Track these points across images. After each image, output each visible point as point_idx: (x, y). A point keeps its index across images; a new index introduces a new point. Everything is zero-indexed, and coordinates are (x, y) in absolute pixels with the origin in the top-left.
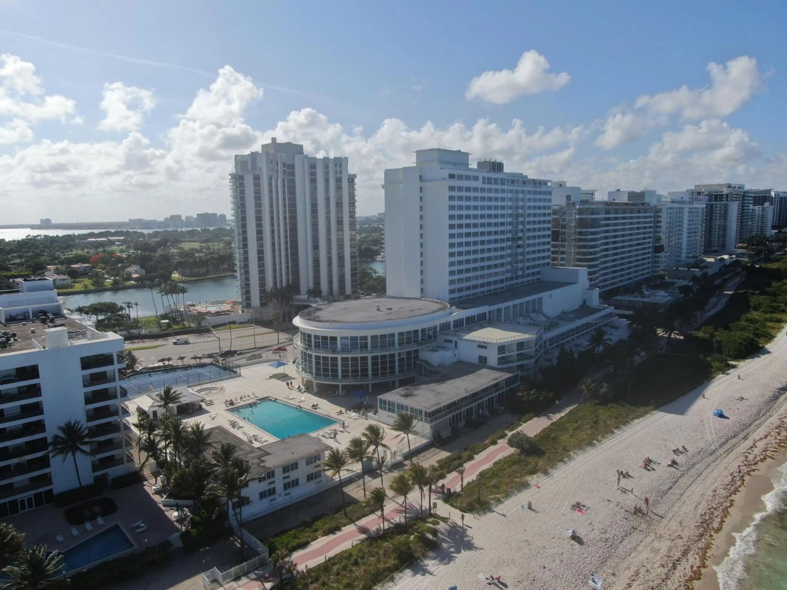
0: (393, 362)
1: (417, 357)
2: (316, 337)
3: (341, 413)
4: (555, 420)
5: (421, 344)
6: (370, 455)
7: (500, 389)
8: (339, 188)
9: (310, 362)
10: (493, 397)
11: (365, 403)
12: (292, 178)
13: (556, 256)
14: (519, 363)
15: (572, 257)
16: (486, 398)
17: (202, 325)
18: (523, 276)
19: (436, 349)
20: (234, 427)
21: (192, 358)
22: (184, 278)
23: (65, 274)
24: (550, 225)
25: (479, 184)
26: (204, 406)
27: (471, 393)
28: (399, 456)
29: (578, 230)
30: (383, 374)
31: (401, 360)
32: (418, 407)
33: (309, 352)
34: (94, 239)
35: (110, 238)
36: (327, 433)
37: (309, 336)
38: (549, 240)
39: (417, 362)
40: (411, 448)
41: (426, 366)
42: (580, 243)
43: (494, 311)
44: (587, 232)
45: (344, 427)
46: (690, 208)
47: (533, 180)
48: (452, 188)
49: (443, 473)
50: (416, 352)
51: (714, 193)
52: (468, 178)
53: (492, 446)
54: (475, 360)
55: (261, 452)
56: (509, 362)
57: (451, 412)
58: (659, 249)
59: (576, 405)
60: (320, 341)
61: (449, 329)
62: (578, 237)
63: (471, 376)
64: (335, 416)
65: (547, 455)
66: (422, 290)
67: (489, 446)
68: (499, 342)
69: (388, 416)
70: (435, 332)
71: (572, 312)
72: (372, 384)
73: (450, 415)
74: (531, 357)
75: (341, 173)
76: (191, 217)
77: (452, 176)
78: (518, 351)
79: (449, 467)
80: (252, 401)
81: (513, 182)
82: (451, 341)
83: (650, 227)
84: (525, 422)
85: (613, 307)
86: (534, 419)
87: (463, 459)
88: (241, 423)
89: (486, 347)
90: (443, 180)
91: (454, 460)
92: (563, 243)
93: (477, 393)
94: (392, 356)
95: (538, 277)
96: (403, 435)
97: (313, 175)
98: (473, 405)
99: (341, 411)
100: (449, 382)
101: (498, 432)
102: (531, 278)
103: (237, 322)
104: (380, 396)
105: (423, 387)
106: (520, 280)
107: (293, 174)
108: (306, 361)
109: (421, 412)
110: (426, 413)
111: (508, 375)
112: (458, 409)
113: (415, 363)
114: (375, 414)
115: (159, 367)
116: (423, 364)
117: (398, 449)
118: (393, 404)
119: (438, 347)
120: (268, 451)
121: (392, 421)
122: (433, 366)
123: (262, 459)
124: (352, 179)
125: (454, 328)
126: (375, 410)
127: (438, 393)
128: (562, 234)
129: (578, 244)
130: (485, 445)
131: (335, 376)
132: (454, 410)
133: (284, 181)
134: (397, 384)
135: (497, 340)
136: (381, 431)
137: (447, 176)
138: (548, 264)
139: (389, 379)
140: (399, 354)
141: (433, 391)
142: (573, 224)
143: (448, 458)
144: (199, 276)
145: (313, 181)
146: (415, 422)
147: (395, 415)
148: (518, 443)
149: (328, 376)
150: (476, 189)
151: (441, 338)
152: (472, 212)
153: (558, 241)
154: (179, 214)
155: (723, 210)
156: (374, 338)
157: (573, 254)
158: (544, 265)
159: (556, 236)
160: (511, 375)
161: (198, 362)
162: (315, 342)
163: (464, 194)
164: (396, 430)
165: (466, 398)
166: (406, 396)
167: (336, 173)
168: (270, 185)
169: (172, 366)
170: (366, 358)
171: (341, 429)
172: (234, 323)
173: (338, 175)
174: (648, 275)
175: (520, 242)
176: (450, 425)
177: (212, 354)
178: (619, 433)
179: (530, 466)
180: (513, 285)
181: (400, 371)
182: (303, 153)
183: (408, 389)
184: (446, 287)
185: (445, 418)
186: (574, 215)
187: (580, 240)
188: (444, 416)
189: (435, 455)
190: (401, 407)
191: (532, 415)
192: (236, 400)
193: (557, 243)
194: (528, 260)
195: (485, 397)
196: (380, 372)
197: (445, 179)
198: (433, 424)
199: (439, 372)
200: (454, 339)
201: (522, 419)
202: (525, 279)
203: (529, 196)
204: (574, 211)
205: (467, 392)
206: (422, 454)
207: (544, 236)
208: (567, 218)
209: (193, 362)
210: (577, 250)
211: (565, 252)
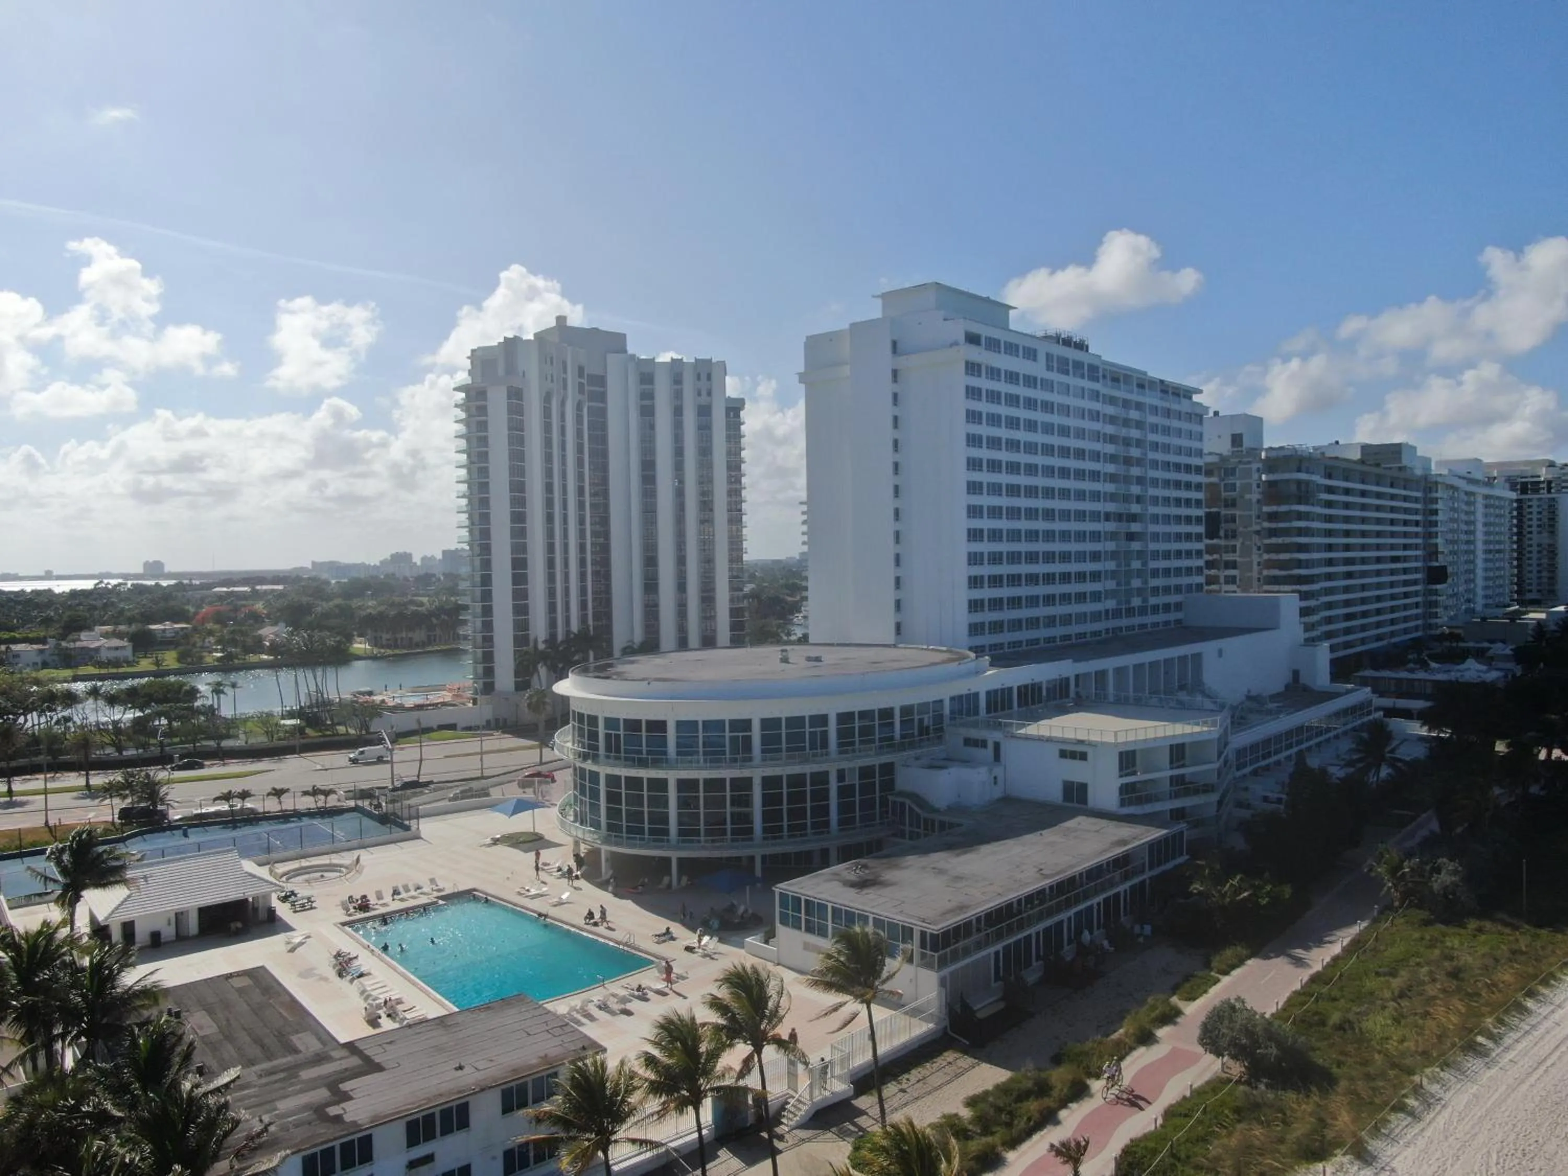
0: (821, 795)
1: (889, 786)
2: (611, 723)
3: (667, 936)
4: (1317, 967)
5: (902, 747)
6: (728, 1082)
7: (1135, 873)
8: (705, 428)
9: (595, 794)
10: (1117, 895)
11: (742, 909)
12: (601, 405)
13: (1213, 572)
14: (1177, 804)
15: (1255, 574)
16: (1100, 898)
17: (372, 730)
18: (1143, 611)
19: (942, 763)
20: (340, 975)
21: (306, 793)
22: (375, 651)
23: (122, 638)
24: (1200, 495)
25: (1037, 369)
26: (283, 910)
27: (1057, 878)
28: (840, 1078)
29: (1266, 509)
30: (797, 829)
31: (845, 791)
32: (899, 918)
33: (589, 766)
34: (225, 589)
35: (258, 587)
36: (614, 995)
37: (593, 720)
38: (1201, 529)
39: (890, 798)
40: (881, 1050)
41: (917, 809)
42: (1274, 540)
43: (1087, 675)
44: (1290, 512)
45: (668, 980)
46: (1486, 497)
47: (1162, 382)
48: (972, 368)
49: (993, 1147)
50: (888, 769)
51: (1519, 480)
52: (1011, 349)
53: (1142, 1050)
54: (1055, 794)
55: (355, 1061)
56: (1149, 799)
57: (999, 936)
58: (1437, 575)
59: (1364, 924)
60: (622, 732)
61: (976, 713)
62: (1266, 525)
63: (1049, 835)
64: (649, 945)
65: (1343, 1084)
66: (898, 627)
67: (1132, 1049)
68: (1121, 739)
69: (807, 947)
70: (939, 718)
71: (1274, 697)
72: (764, 858)
73: (999, 947)
74: (1208, 789)
75: (709, 394)
76: (432, 558)
77: (973, 339)
78: (1172, 768)
79: (1009, 1125)
80: (424, 900)
81: (1115, 380)
82: (983, 744)
83: (1417, 523)
84: (1226, 973)
85: (1368, 689)
86: (1249, 962)
87: (1055, 1093)
88: (365, 961)
89: (1083, 756)
90: (951, 345)
91: (1024, 1096)
92: (1232, 543)
93: (1071, 881)
94: (821, 779)
95: (1179, 615)
96: (852, 1005)
97: (647, 396)
98: (1063, 916)
99: (668, 931)
100: (985, 849)
101: (1150, 1000)
102: (1161, 618)
103: (459, 727)
104: (781, 885)
105: (911, 860)
106: (1137, 620)
107: (602, 397)
108: (583, 793)
109: (907, 933)
110: (923, 934)
111: (1156, 833)
112: (1021, 926)
113: (884, 802)
114: (767, 942)
115: (217, 814)
116: (908, 802)
117: (837, 1056)
118: (822, 907)
119: (948, 759)
120: (377, 1060)
121: (815, 962)
122: (937, 811)
123: (346, 1086)
124: (735, 409)
125: (988, 711)
126: (767, 929)
127: (958, 878)
128: (1227, 521)
129: (1267, 541)
130: (1118, 1043)
131: (659, 832)
132: (1010, 931)
133: (579, 407)
134: (833, 854)
135: (1116, 733)
136: (772, 990)
137: (962, 338)
138: (1199, 587)
139: (812, 844)
140: (841, 775)
141: (941, 872)
142: (1255, 496)
143: (1002, 1089)
144: (410, 646)
145: (647, 412)
146: (891, 964)
147: (827, 944)
148: (1234, 1043)
149: (641, 831)
150: (1031, 381)
151: (955, 735)
152: (1021, 435)
153: (1219, 537)
154: (408, 551)
155: (1545, 513)
156: (769, 724)
157: (1255, 567)
158: (1189, 588)
159: (1213, 524)
160: (1164, 832)
161: (321, 804)
162: (608, 736)
163: (1003, 387)
164: (829, 986)
165: (1040, 893)
166: (862, 885)
167: (699, 394)
168: (547, 413)
169: (252, 811)
170: (748, 782)
171: (661, 986)
172: (452, 727)
173: (704, 400)
174: (1419, 634)
175: (1135, 527)
176: (997, 978)
177: (372, 789)
178: (1544, 1010)
179: (1299, 1130)
180: (1121, 629)
181: (841, 822)
182: (625, 351)
183: (865, 866)
184: (963, 618)
185: (984, 953)
186: (1255, 476)
187: (1273, 533)
188: (979, 946)
189: (957, 1076)
190: (847, 917)
191: (1241, 950)
192: (379, 896)
193: (1215, 541)
194: (1155, 573)
195: (1096, 893)
196: (785, 823)
197: (955, 344)
198: (946, 971)
199: (952, 825)
200: (992, 736)
201: (1214, 964)
202: (1149, 619)
203: (1152, 419)
204: (1255, 466)
205: (1046, 877)
206: (915, 1074)
207: (1188, 520)
208: (1238, 483)
209: (307, 803)
210: (1266, 556)
211: (1235, 562)
